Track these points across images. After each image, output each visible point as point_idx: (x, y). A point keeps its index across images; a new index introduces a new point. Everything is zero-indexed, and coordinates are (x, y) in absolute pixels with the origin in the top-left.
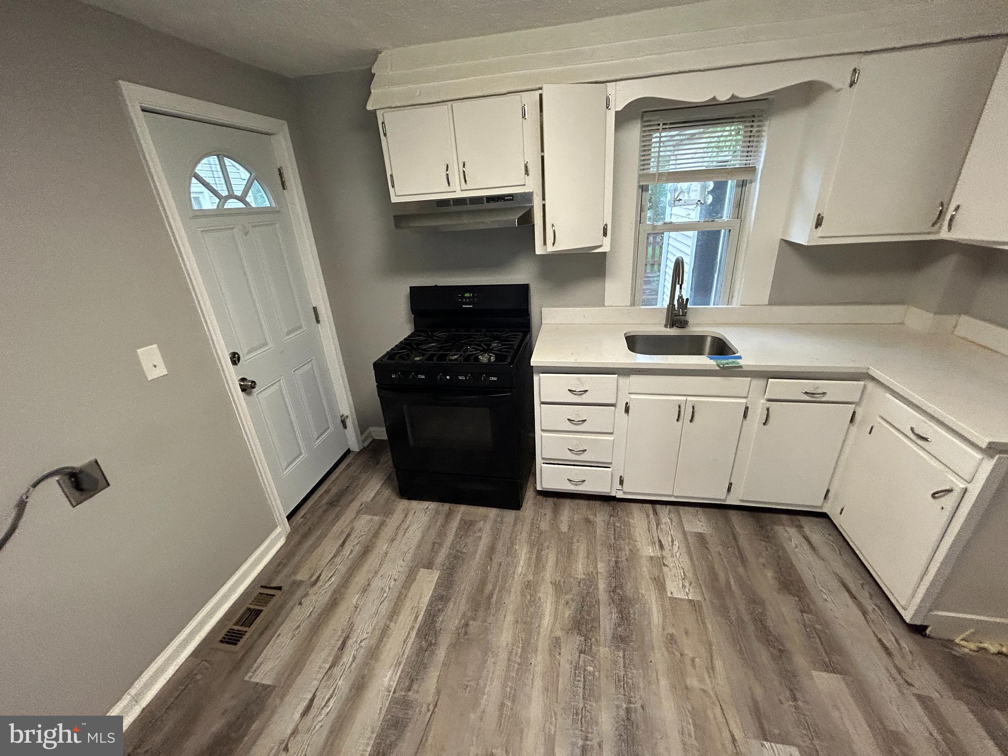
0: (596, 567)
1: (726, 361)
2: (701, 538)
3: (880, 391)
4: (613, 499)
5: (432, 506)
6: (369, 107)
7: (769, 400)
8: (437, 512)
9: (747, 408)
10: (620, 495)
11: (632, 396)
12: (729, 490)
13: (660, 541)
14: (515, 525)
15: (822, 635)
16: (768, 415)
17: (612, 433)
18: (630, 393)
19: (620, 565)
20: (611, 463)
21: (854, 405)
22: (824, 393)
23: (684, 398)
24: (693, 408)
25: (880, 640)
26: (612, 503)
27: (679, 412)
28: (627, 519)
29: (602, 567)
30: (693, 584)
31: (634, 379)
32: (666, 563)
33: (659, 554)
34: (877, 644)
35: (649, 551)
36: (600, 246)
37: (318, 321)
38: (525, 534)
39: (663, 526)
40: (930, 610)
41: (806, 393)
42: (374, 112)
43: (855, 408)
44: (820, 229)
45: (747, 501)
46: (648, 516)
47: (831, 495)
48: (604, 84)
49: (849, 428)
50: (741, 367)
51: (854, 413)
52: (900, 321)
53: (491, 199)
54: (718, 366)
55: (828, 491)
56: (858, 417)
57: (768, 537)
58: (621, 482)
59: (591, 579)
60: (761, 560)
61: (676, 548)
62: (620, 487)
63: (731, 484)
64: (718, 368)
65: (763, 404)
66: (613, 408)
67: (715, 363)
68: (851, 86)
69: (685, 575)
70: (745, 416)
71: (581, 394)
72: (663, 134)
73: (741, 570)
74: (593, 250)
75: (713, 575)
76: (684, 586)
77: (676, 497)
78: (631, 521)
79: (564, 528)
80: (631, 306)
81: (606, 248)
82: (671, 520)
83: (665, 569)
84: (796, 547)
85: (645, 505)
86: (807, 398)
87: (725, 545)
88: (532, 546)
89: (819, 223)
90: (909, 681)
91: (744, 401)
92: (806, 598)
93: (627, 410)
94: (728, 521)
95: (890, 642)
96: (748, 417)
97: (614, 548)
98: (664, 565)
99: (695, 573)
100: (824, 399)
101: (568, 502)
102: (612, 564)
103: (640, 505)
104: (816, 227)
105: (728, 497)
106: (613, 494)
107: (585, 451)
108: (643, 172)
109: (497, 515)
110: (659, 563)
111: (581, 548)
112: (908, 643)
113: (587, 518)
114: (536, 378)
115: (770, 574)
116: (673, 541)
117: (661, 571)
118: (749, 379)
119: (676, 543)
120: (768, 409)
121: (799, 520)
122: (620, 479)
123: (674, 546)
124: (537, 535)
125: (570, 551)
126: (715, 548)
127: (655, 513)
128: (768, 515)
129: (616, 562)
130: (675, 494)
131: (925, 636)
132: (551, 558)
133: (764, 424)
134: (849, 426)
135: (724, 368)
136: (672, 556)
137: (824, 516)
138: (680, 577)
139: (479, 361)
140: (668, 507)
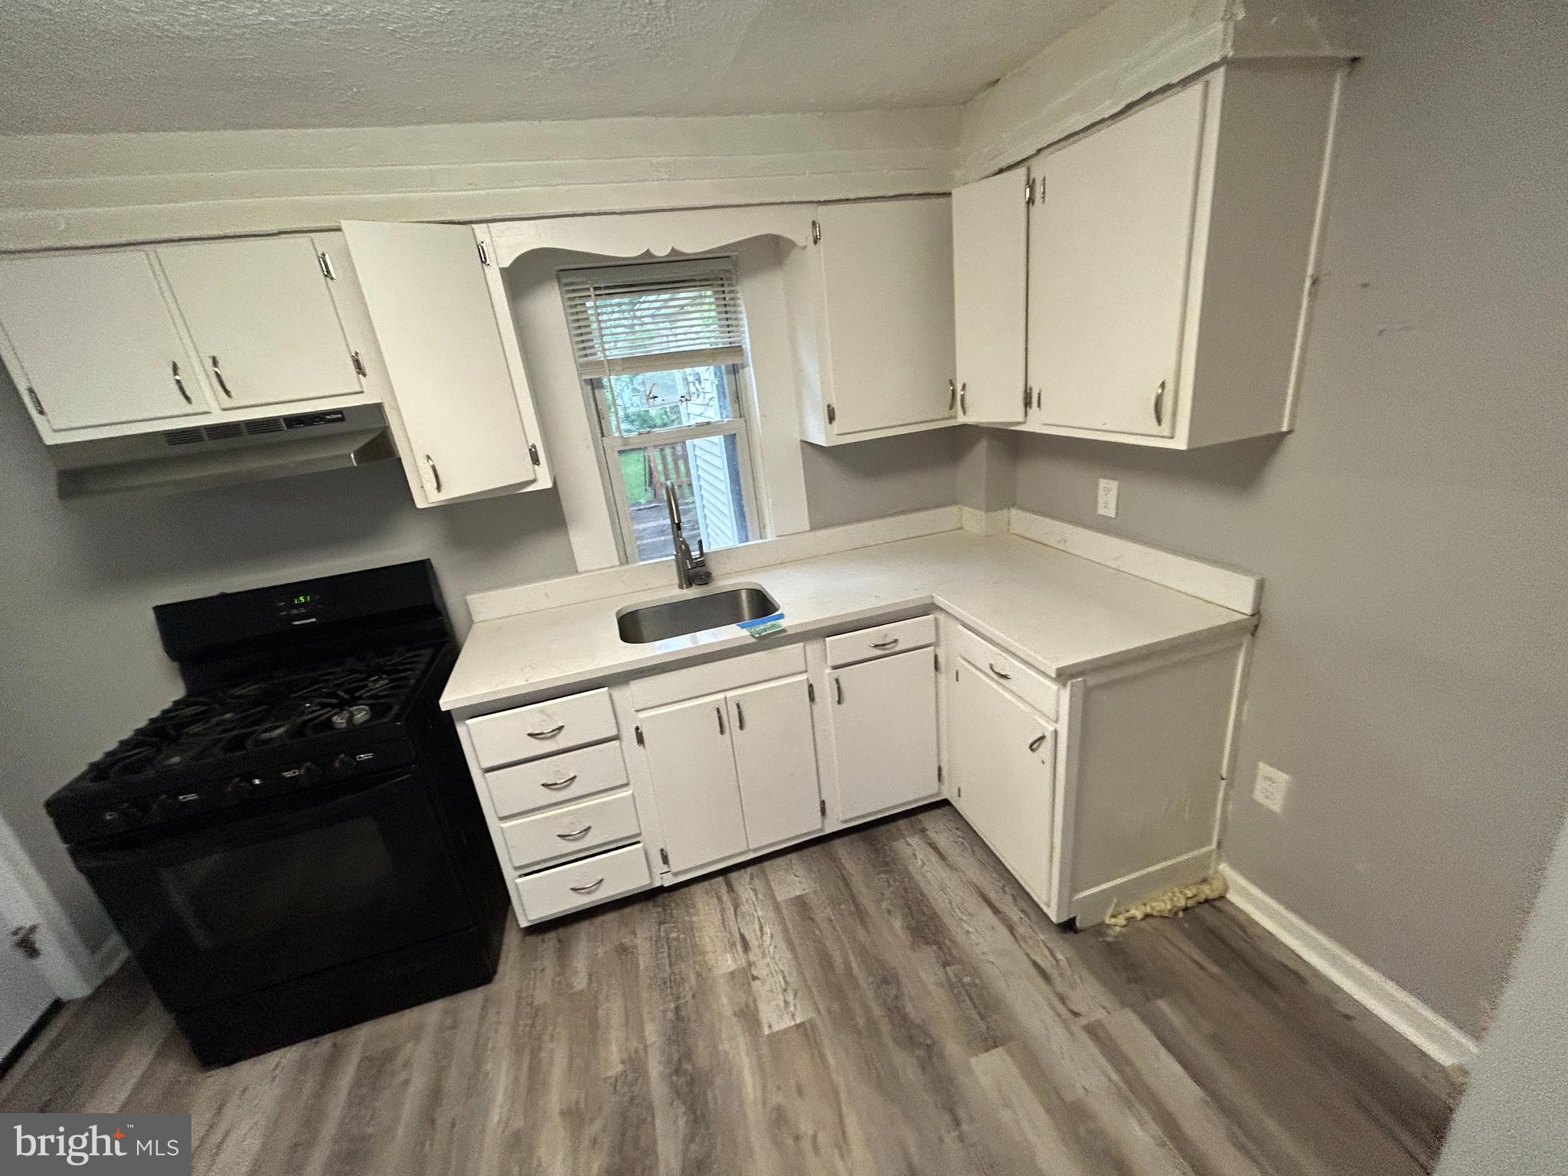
0: (642, 1038)
1: (762, 627)
2: (801, 904)
3: (952, 622)
4: (662, 890)
5: (287, 1057)
7: (835, 668)
8: (303, 1066)
9: (811, 686)
10: (669, 881)
11: (642, 715)
12: (823, 811)
13: (743, 938)
14: (483, 1018)
15: (973, 991)
16: (839, 689)
17: (627, 785)
18: (637, 711)
19: (683, 1013)
20: (639, 835)
21: (932, 648)
22: (896, 641)
23: (721, 696)
24: (738, 706)
25: (1036, 965)
26: (660, 899)
27: (720, 718)
28: (687, 918)
29: (653, 1033)
30: (800, 994)
31: (637, 687)
32: (755, 973)
33: (744, 961)
34: (1033, 971)
35: (727, 962)
36: (534, 481)
38: (504, 1031)
39: (744, 908)
40: (1071, 897)
41: (876, 646)
43: (935, 651)
44: (835, 423)
45: (851, 820)
46: (719, 899)
47: (944, 773)
48: (468, 226)
49: (936, 681)
50: (784, 631)
51: (936, 657)
52: (958, 526)
53: (295, 421)
54: (753, 636)
55: (940, 769)
56: (942, 660)
57: (886, 863)
58: (665, 860)
59: (636, 1065)
60: (885, 905)
61: (767, 938)
62: (665, 868)
63: (823, 803)
64: (754, 640)
65: (829, 674)
66: (616, 743)
67: (748, 634)
68: (815, 242)
69: (786, 982)
70: (812, 699)
71: (554, 736)
72: (598, 303)
73: (861, 935)
74: (521, 488)
75: (826, 961)
76: (786, 1003)
77: (755, 850)
78: (695, 919)
79: (580, 983)
80: (621, 564)
81: (544, 483)
82: (754, 890)
83: (755, 985)
84: (924, 864)
85: (713, 881)
86: (878, 652)
87: (834, 903)
88: (518, 1050)
89: (831, 418)
90: (1076, 1010)
91: (804, 677)
92: (947, 941)
93: (640, 740)
94: (834, 859)
95: (1045, 963)
96: (817, 699)
97: (671, 984)
98: (755, 978)
99: (800, 973)
100: (897, 649)
101: (584, 928)
102: (670, 1015)
103: (706, 884)
104: (831, 423)
105: (826, 822)
106: (657, 884)
107: (589, 828)
108: (586, 359)
109: (446, 1013)
110: (744, 978)
111: (613, 1011)
112: (1063, 951)
113: (621, 944)
114: (461, 730)
115: (898, 923)
116: (761, 930)
117: (749, 991)
118: (801, 644)
119: (767, 929)
120: (837, 681)
121: (920, 821)
122: (662, 854)
123: (765, 938)
124: (529, 1022)
125: (594, 1025)
126: (823, 913)
127: (731, 889)
128: (883, 828)
129: (677, 1009)
130: (751, 847)
131: (1076, 931)
132: (558, 1057)
133: (839, 702)
134: (936, 675)
135: (761, 638)
136: (764, 956)
137: (945, 803)
138: (780, 990)
139: (333, 728)
140: (749, 870)
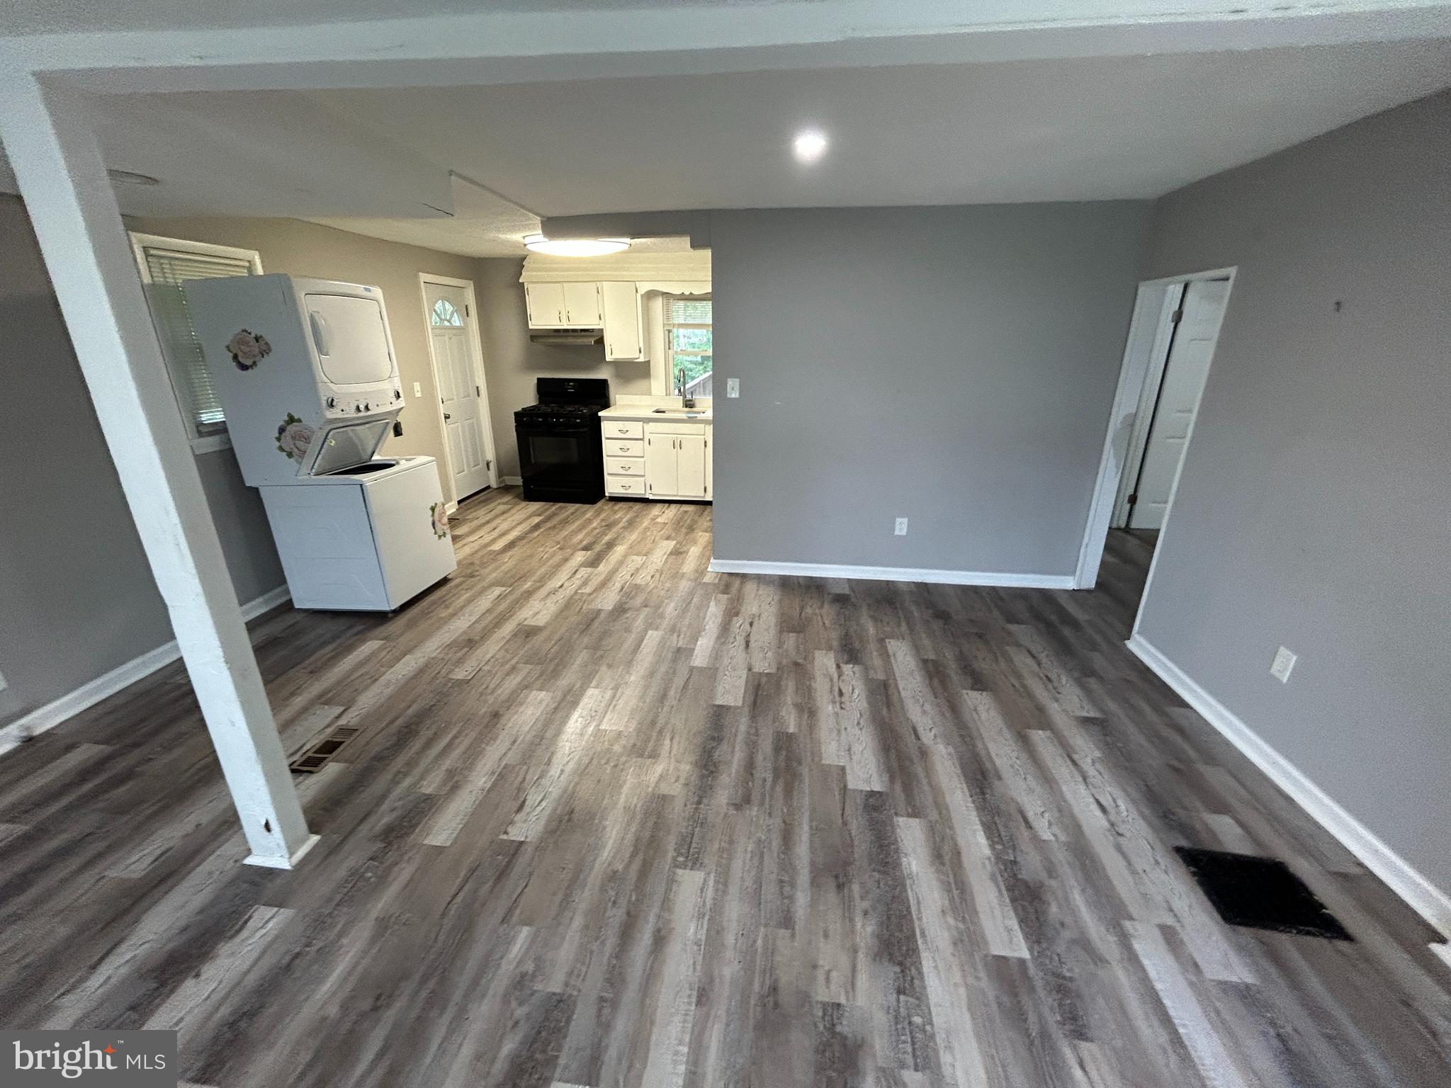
6: (521, 281)
9: (706, 441)
10: (651, 497)
11: (651, 434)
12: (705, 491)
17: (643, 457)
20: (644, 476)
23: (676, 436)
27: (674, 443)
36: (640, 358)
37: (479, 396)
42: (523, 283)
48: (633, 282)
53: (582, 330)
58: (651, 489)
62: (650, 492)
63: (706, 487)
66: (642, 442)
70: (705, 446)
71: (625, 433)
74: (634, 360)
77: (680, 496)
80: (666, 396)
91: (703, 437)
93: (649, 443)
105: (706, 495)
106: (647, 496)
107: (630, 468)
108: (668, 322)
114: (603, 424)
118: (704, 425)
122: (650, 486)
